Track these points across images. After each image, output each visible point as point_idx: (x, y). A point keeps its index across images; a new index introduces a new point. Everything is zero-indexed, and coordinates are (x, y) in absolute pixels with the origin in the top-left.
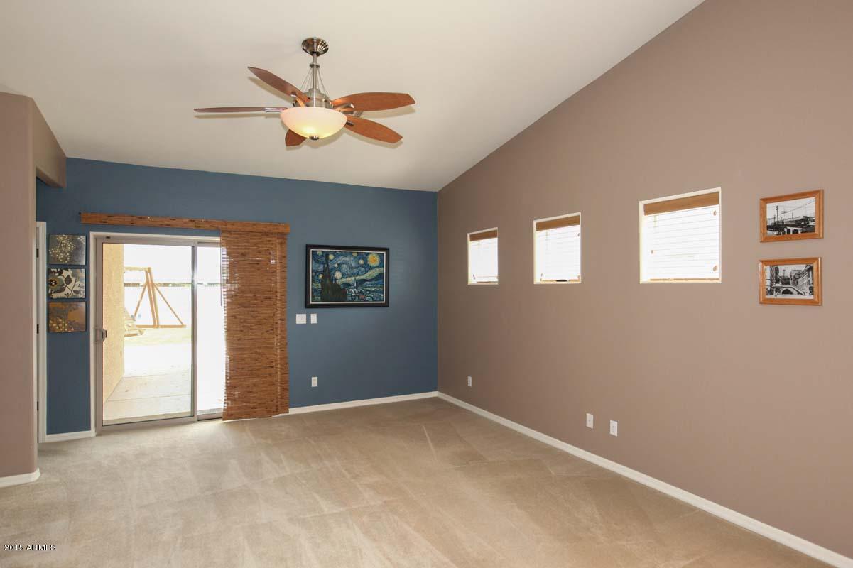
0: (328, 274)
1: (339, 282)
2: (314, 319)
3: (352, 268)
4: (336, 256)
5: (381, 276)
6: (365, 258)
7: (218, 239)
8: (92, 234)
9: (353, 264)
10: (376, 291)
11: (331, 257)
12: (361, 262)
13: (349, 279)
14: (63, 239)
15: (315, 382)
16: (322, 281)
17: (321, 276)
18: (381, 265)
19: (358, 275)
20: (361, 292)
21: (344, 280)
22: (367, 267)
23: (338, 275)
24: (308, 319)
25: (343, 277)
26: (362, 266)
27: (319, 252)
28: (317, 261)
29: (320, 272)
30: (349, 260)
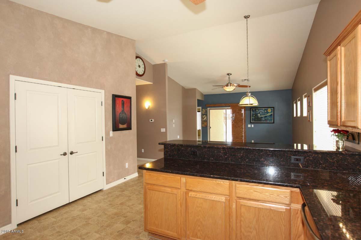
0: (256, 115)
1: (259, 117)
2: (253, 126)
3: (263, 113)
4: (258, 110)
5: (272, 115)
6: (267, 110)
7: (230, 108)
8: (208, 108)
9: (263, 112)
10: (270, 119)
11: (257, 110)
12: (266, 111)
13: (262, 116)
14: (203, 110)
16: (255, 117)
17: (254, 115)
18: (272, 112)
19: (265, 115)
20: (266, 119)
21: (261, 116)
22: (267, 112)
23: (259, 115)
24: (251, 126)
25: (260, 115)
26: (266, 112)
27: (254, 109)
28: (253, 112)
29: (254, 114)
30: (262, 111)
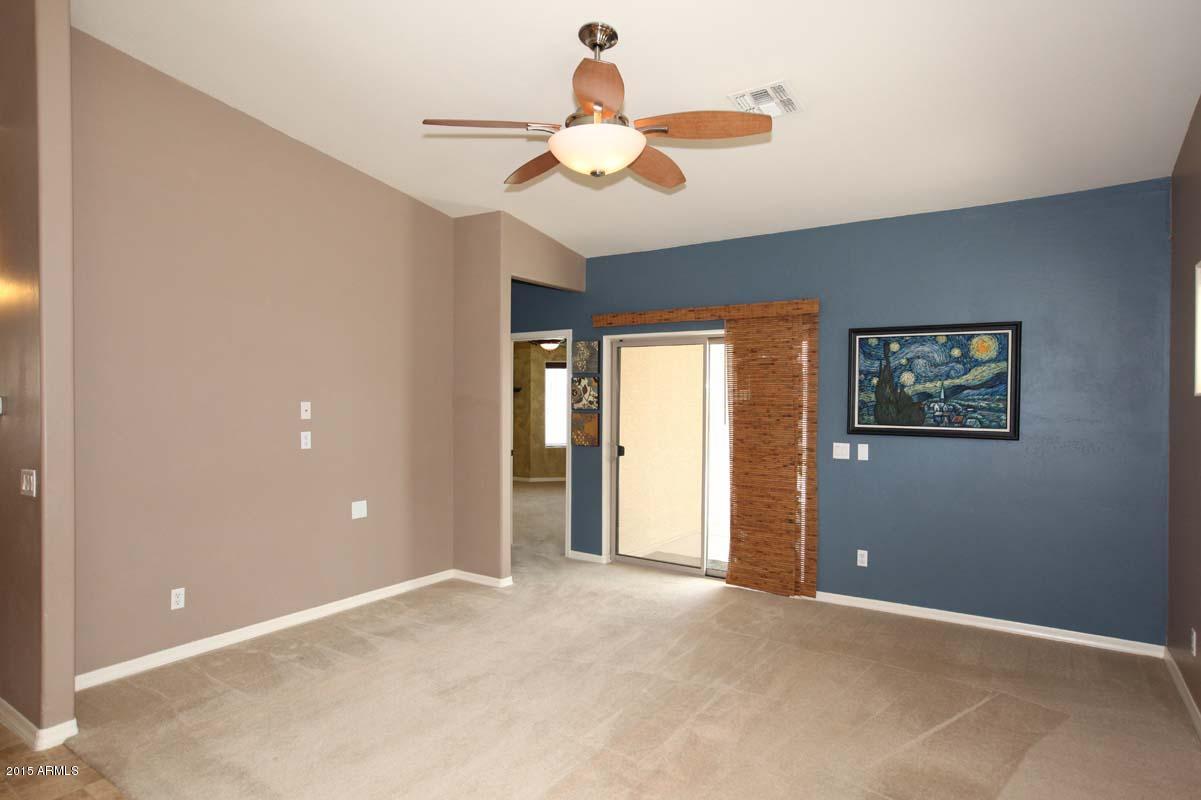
0: (888, 376)
1: (908, 391)
2: (863, 451)
3: (936, 365)
4: (903, 344)
5: (1000, 378)
6: (964, 345)
8: (607, 340)
9: (938, 358)
10: (990, 409)
11: (894, 347)
12: (956, 352)
13: (928, 385)
14: (581, 345)
15: (862, 558)
16: (878, 389)
17: (875, 381)
18: (1001, 356)
19: (948, 376)
20: (955, 409)
21: (919, 388)
22: (969, 362)
23: (907, 378)
24: (854, 452)
25: (917, 381)
26: (957, 360)
27: (873, 339)
28: (867, 355)
29: (874, 375)
30: (930, 351)
